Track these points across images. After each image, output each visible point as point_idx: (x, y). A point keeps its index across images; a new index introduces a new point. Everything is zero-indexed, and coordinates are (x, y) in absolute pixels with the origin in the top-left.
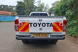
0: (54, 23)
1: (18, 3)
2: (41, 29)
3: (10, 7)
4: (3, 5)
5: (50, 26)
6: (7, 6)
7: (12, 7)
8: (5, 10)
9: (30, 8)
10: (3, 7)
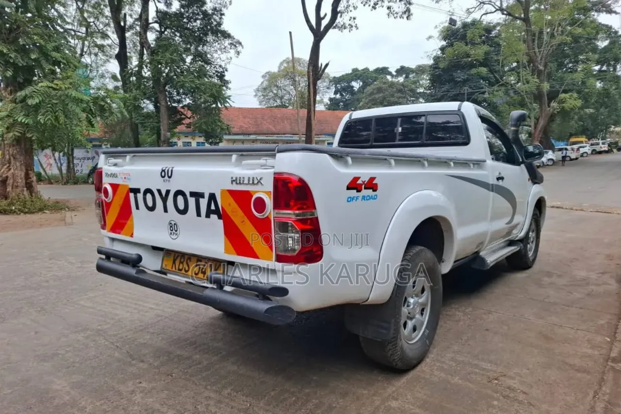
0: (223, 191)
1: (444, 43)
2: (173, 228)
3: (401, 79)
4: (360, 68)
5: (208, 216)
6: (384, 71)
7: (417, 74)
8: (366, 103)
9: (542, 64)
10: (361, 83)
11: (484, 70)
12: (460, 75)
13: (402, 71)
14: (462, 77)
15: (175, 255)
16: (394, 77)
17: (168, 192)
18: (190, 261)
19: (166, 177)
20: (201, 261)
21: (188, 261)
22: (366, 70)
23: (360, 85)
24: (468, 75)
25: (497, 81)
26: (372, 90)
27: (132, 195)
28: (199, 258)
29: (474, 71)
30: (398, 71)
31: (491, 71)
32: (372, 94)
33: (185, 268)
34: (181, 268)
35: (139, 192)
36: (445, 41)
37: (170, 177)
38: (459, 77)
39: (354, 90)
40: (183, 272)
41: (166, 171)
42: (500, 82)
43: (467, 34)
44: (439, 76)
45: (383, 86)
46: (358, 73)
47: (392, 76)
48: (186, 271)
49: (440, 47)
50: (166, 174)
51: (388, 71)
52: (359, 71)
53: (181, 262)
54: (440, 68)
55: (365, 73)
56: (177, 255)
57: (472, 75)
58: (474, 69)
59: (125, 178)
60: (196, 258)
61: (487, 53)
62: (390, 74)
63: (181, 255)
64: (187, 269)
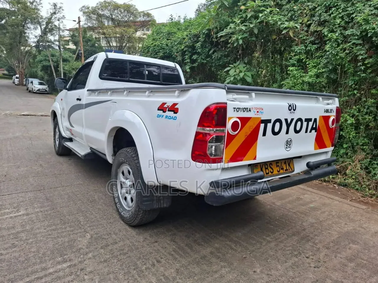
2: (288, 143)
5: (311, 131)
15: (260, 165)
17: (292, 120)
18: (272, 165)
19: (292, 110)
20: (278, 163)
21: (271, 166)
27: (262, 125)
28: (277, 162)
33: (270, 171)
34: (267, 172)
35: (270, 122)
37: (294, 110)
40: (270, 174)
41: (292, 106)
48: (272, 173)
50: (292, 108)
53: (266, 169)
56: (262, 164)
59: (258, 112)
60: (275, 162)
63: (264, 164)
64: (272, 171)
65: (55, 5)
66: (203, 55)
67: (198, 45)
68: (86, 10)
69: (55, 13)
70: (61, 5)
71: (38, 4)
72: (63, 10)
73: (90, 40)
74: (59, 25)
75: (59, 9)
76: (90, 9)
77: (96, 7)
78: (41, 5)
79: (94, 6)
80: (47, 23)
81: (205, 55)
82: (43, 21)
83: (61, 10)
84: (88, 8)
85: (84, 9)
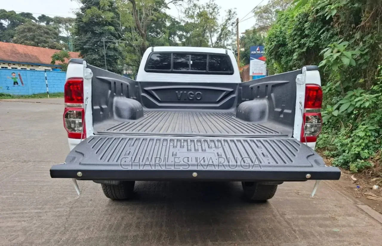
6: (28, 16)
7: (55, 22)
8: (20, 39)
9: (144, 30)
10: (9, 22)
11: (112, 28)
12: (98, 30)
13: (43, 18)
14: (99, 31)
16: (38, 22)
22: (13, 13)
23: (8, 23)
24: (102, 30)
25: (120, 37)
26: (23, 29)
29: (106, 28)
30: (40, 18)
31: (116, 30)
32: (23, 32)
36: (84, 4)
38: (97, 31)
39: (4, 26)
42: (121, 37)
43: (100, 3)
44: (83, 27)
45: (33, 27)
46: (6, 13)
47: (36, 21)
49: (80, 7)
51: (32, 16)
52: (7, 12)
54: (82, 22)
55: (12, 14)
57: (105, 30)
58: (106, 27)
61: (112, 18)
62: (34, 19)
65: (230, 11)
66: (312, 36)
67: (306, 25)
68: (258, 10)
69: (229, 19)
70: (235, 10)
71: (216, 14)
72: (236, 14)
73: (258, 40)
74: (232, 30)
75: (233, 14)
76: (262, 8)
77: (267, 5)
78: (219, 14)
79: (266, 5)
80: (222, 30)
81: (314, 36)
82: (218, 29)
83: (234, 15)
84: (260, 8)
85: (256, 9)
